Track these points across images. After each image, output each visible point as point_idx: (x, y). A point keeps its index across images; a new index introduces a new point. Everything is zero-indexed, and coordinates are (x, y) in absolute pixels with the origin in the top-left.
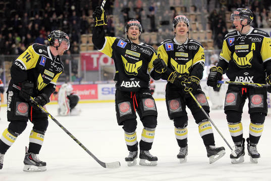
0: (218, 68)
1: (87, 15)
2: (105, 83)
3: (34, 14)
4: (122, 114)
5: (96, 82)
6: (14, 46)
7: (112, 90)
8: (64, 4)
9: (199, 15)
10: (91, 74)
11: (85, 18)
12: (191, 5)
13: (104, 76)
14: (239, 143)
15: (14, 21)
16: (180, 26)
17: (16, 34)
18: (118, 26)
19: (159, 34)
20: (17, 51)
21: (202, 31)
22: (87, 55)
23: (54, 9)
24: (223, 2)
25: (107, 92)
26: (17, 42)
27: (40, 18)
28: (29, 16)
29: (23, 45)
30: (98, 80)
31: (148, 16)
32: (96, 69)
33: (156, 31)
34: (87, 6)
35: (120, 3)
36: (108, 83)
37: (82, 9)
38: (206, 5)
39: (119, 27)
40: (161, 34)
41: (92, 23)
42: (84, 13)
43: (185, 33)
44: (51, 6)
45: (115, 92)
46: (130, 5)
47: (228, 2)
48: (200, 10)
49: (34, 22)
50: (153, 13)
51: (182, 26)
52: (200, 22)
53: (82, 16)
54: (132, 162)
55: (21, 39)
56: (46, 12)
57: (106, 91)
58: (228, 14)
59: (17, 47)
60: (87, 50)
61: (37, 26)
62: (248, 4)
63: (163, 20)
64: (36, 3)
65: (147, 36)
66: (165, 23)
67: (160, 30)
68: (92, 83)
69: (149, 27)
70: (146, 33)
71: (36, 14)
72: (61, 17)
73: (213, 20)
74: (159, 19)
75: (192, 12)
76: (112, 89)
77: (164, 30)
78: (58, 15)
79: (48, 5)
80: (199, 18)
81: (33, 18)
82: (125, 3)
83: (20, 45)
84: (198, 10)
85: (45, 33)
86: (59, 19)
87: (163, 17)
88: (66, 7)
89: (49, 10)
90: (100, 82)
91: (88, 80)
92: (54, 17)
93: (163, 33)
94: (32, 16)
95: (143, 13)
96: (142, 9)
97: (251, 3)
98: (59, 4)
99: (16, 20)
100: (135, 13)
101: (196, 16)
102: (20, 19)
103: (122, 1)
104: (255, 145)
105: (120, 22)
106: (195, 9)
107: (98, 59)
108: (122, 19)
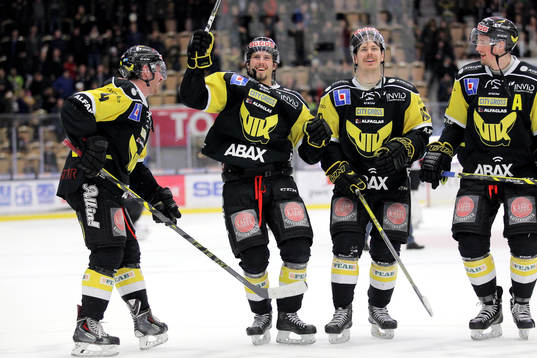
0: (443, 145)
1: (163, 30)
2: (200, 173)
3: (51, 28)
4: (241, 235)
5: (182, 171)
6: (9, 95)
7: (216, 189)
8: (115, 9)
9: (397, 30)
10: (170, 155)
11: (158, 38)
12: (380, 9)
13: (198, 159)
14: (488, 299)
15: (10, 42)
16: (365, 49)
17: (14, 71)
18: (229, 54)
19: (313, 70)
20: (15, 106)
21: (402, 64)
22: (161, 114)
23: (93, 19)
24: (446, 2)
25: (204, 192)
26: (16, 87)
27: (65, 37)
28: (40, 33)
29: (29, 94)
30: (186, 167)
31: (290, 34)
32: (182, 144)
33: (307, 63)
34: (161, 12)
35: (230, 5)
36: (206, 173)
37: (149, 18)
38: (411, 9)
39: (231, 54)
40: (316, 69)
41: (172, 47)
42: (155, 25)
43: (377, 65)
44: (88, 12)
45: (221, 191)
46: (253, 9)
47: (457, 3)
48: (399, 21)
49: (52, 45)
50: (299, 27)
51: (370, 51)
52: (400, 45)
53: (151, 32)
54: (261, 336)
55: (25, 80)
56: (77, 24)
57: (202, 189)
58: (457, 27)
59: (15, 98)
60: (163, 103)
61: (57, 53)
62: (500, 8)
63: (322, 41)
64: (55, 6)
65: (288, 74)
66: (325, 47)
67: (315, 62)
68: (172, 172)
69: (292, 57)
70: (286, 68)
71: (56, 28)
72: (108, 35)
73: (427, 40)
74: (313, 40)
75: (383, 25)
76: (215, 184)
77: (324, 63)
78: (102, 32)
79: (81, 10)
80: (396, 36)
81: (49, 38)
82: (243, 5)
83: (21, 93)
84: (394, 20)
85: (75, 68)
86: (104, 40)
87: (321, 35)
88: (120, 14)
89: (84, 21)
90: (190, 171)
91: (164, 167)
92: (94, 35)
93: (322, 69)
94: (47, 32)
95: (280, 27)
96: (276, 19)
97: (506, 5)
98: (104, 7)
99: (15, 40)
100: (261, 25)
101: (391, 32)
102: (21, 39)
103: (235, 1)
104: (526, 300)
105: (232, 46)
106: (389, 19)
107: (186, 122)
108: (236, 39)
